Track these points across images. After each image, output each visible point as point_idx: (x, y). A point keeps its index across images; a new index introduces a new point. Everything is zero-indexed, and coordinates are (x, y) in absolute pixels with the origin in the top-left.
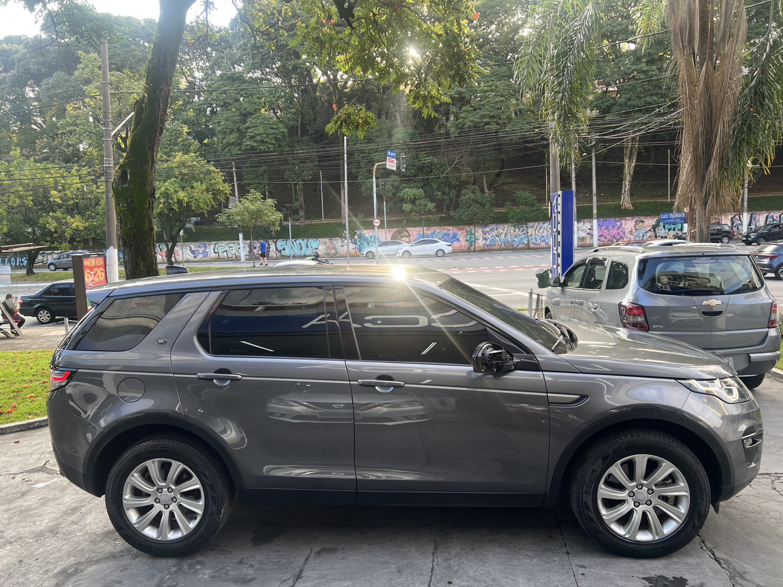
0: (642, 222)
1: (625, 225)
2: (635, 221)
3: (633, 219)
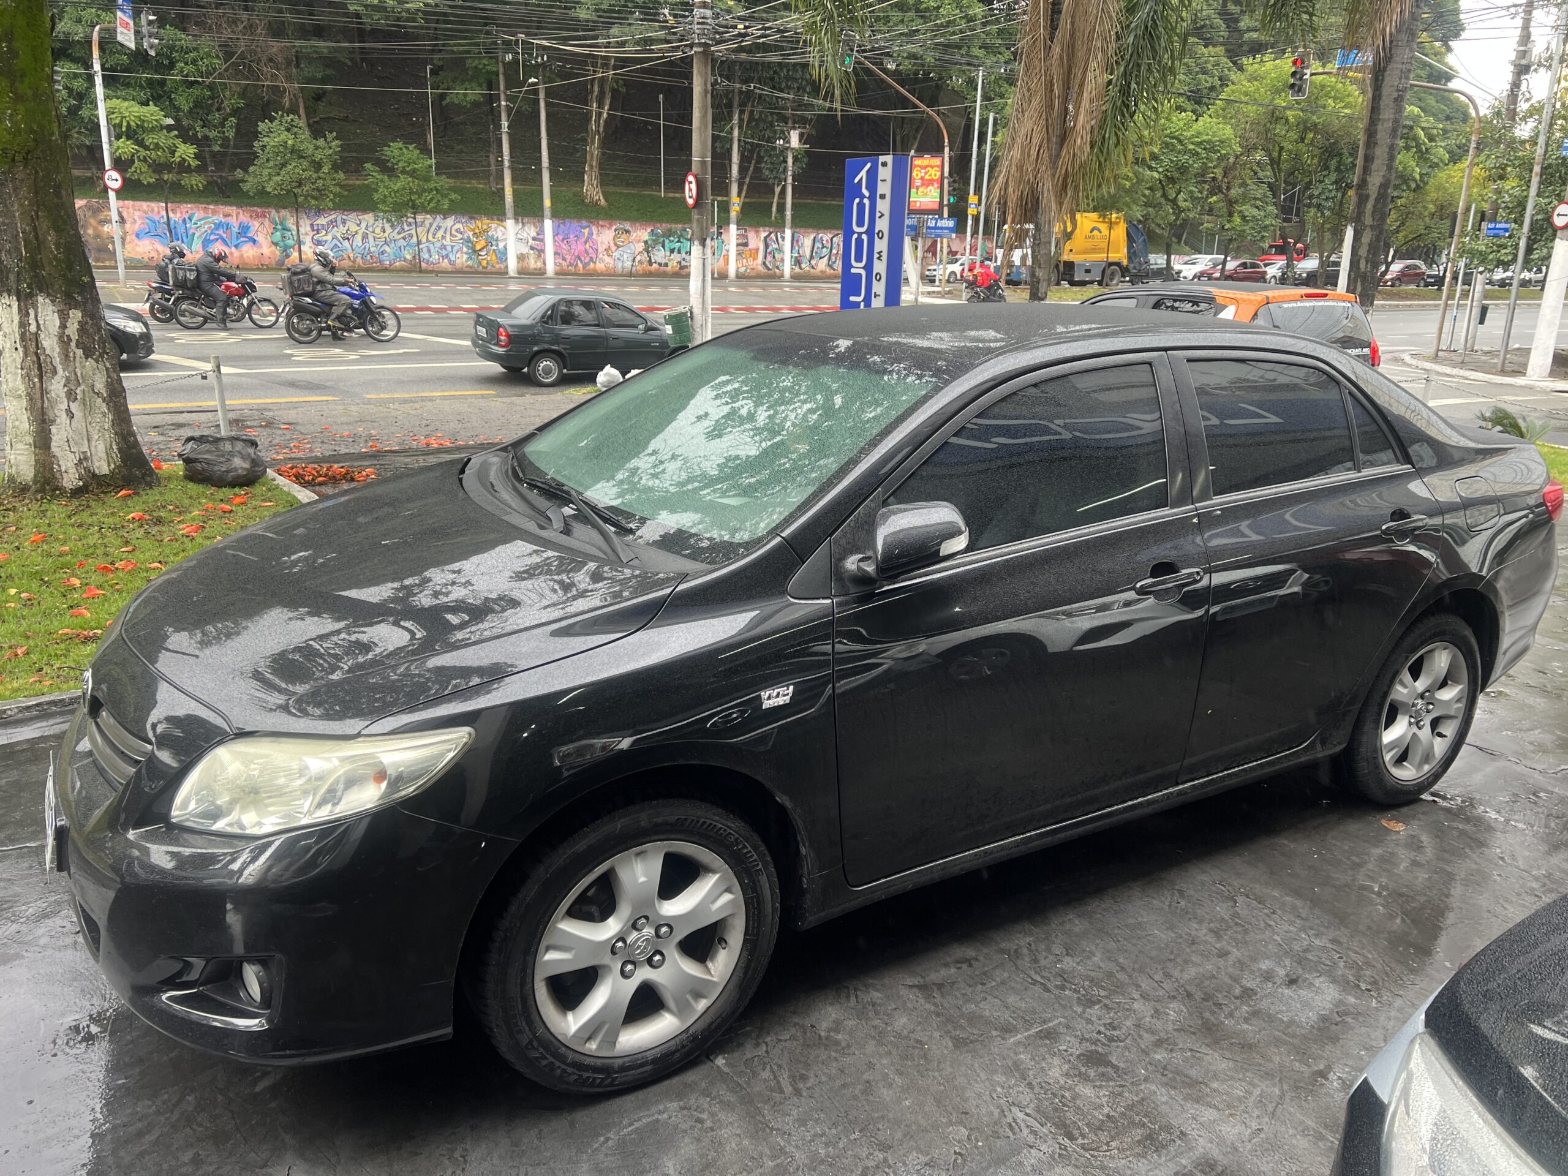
0: (627, 232)
1: (598, 235)
2: (616, 230)
3: (611, 226)
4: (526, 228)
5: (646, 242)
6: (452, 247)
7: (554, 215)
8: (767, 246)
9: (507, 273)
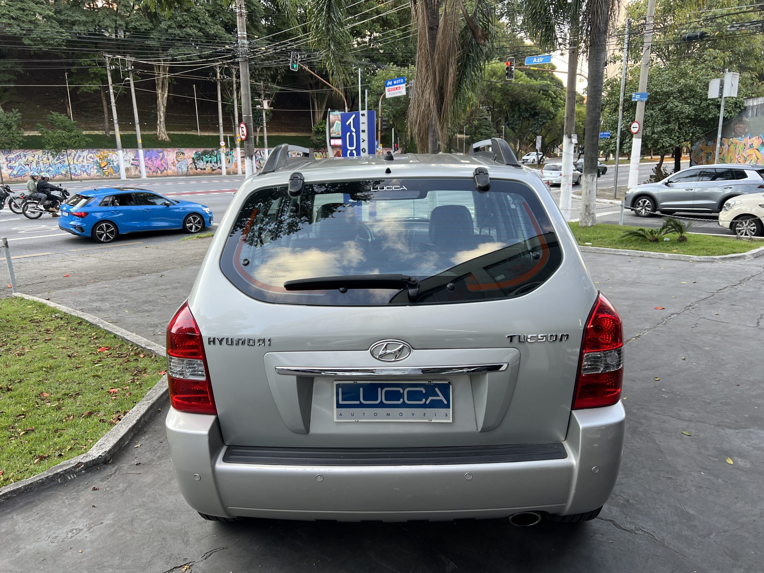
0: (183, 153)
1: (167, 156)
2: (177, 153)
3: (174, 150)
4: (128, 154)
5: (193, 158)
6: (88, 166)
7: (144, 147)
9: (120, 178)
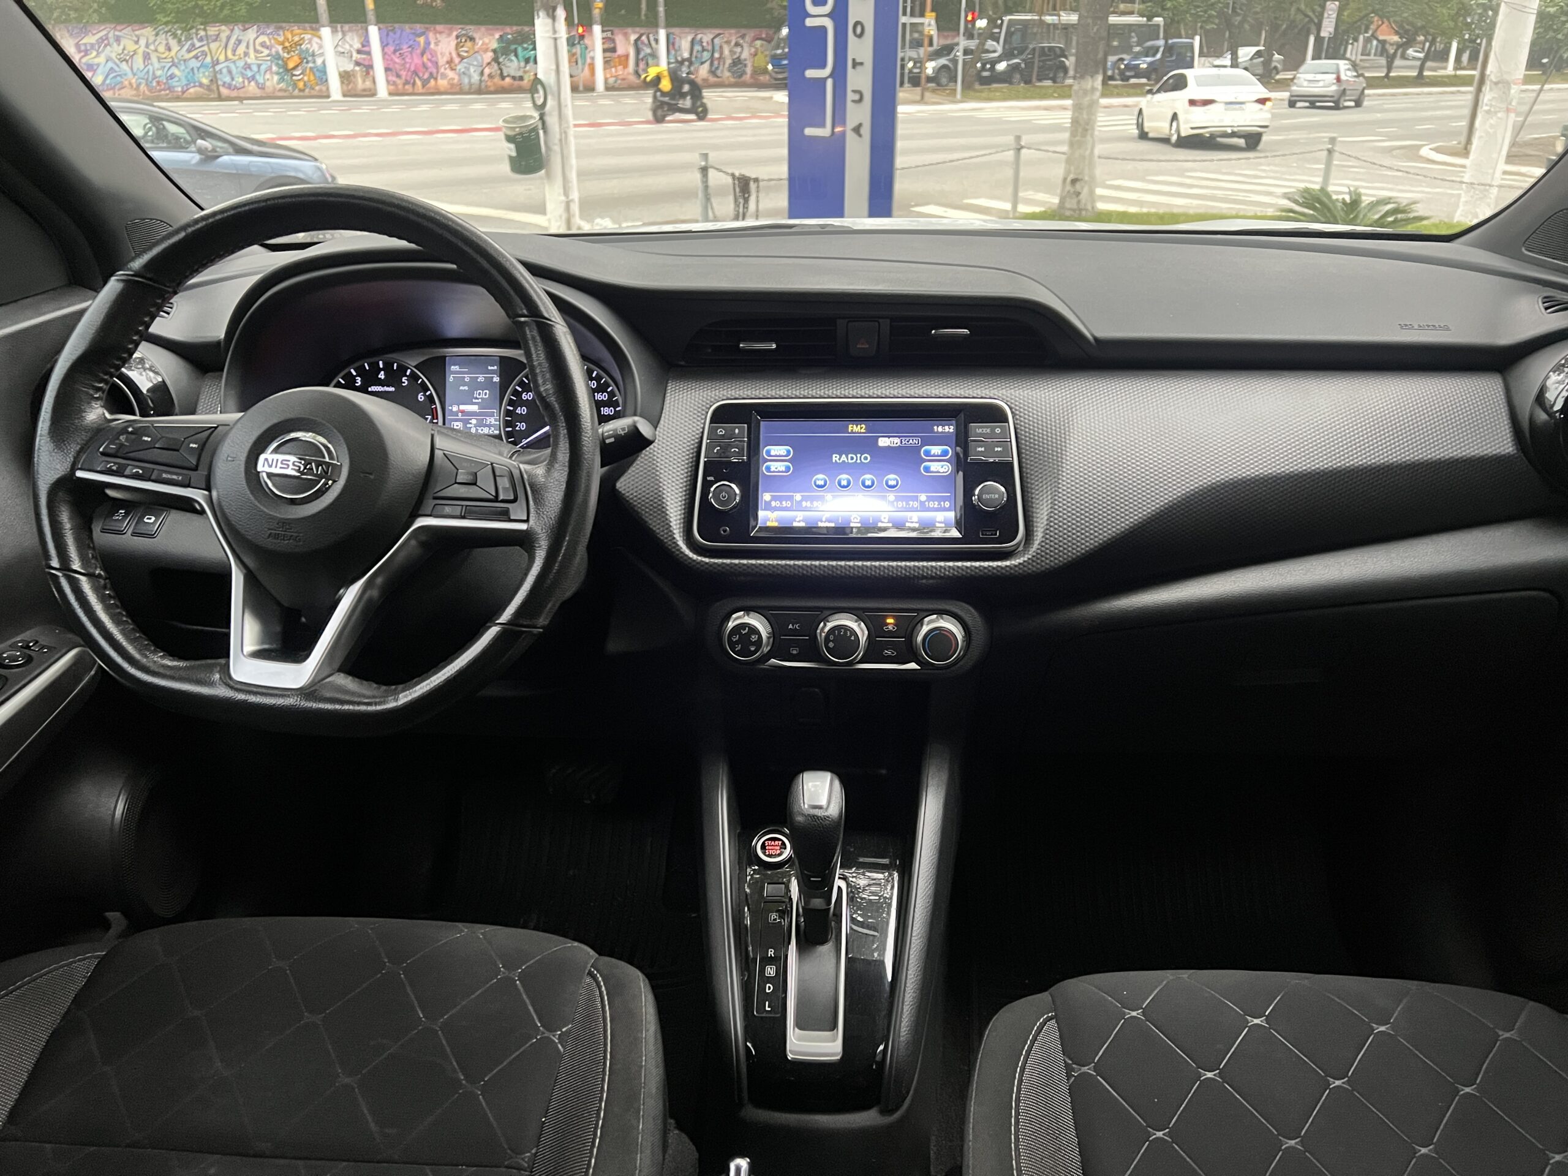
0: (472, 39)
1: (436, 44)
2: (457, 37)
3: (449, 31)
4: (348, 38)
5: (494, 51)
6: (259, 66)
7: (380, 20)
8: (638, 51)
9: (328, 97)
